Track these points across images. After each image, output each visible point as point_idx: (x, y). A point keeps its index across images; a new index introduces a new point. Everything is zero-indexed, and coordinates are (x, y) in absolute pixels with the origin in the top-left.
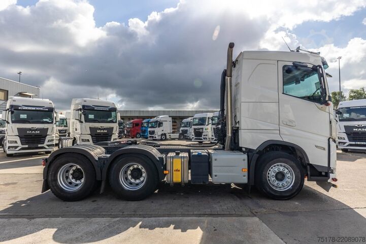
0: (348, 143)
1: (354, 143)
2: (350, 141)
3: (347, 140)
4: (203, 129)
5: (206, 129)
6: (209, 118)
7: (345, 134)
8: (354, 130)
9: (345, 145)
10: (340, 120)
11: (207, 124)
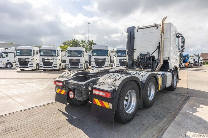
4: (29, 59)
5: (32, 59)
6: (34, 50)
11: (33, 55)
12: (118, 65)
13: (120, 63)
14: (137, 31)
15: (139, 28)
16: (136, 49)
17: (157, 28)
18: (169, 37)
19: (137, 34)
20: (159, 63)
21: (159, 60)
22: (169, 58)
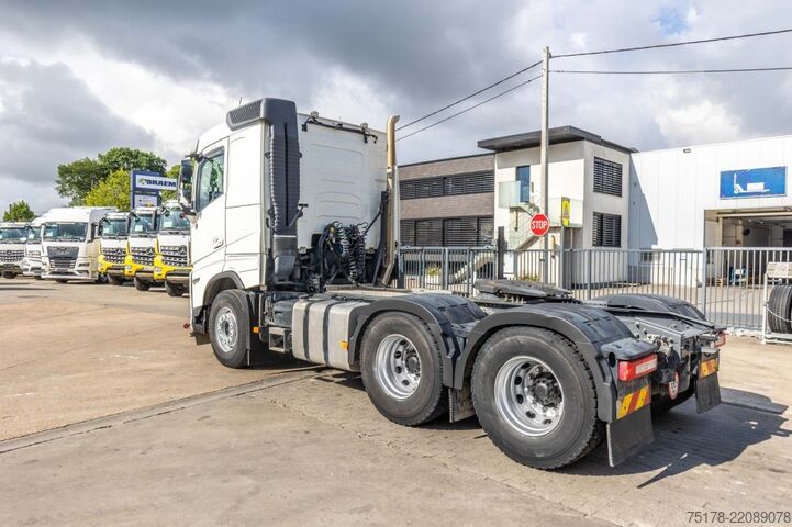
14: (305, 128)
15: (313, 120)
16: (306, 206)
17: (365, 141)
21: (386, 252)
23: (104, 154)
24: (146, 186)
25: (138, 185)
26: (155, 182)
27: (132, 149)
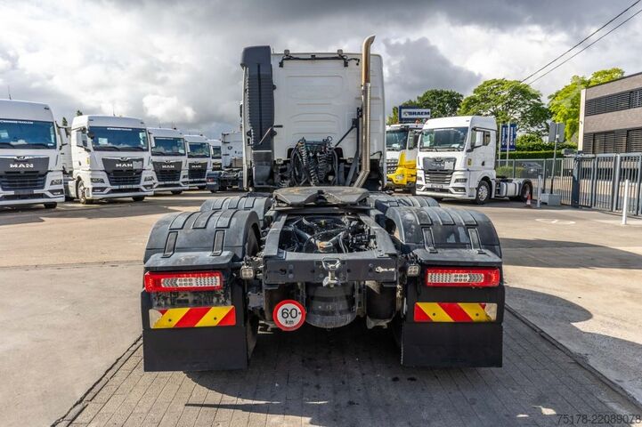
0: (110, 187)
1: (117, 187)
2: (112, 184)
3: (107, 184)
7: (105, 173)
8: (117, 165)
9: (104, 192)
10: (95, 149)
12: (102, 181)
13: (108, 174)
14: (281, 65)
15: (288, 57)
16: (281, 126)
17: (346, 65)
18: (381, 97)
19: (279, 76)
20: (360, 169)
21: (360, 161)
22: (381, 155)
23: (421, 95)
24: (409, 116)
25: (403, 116)
26: (414, 113)
27: (439, 90)
